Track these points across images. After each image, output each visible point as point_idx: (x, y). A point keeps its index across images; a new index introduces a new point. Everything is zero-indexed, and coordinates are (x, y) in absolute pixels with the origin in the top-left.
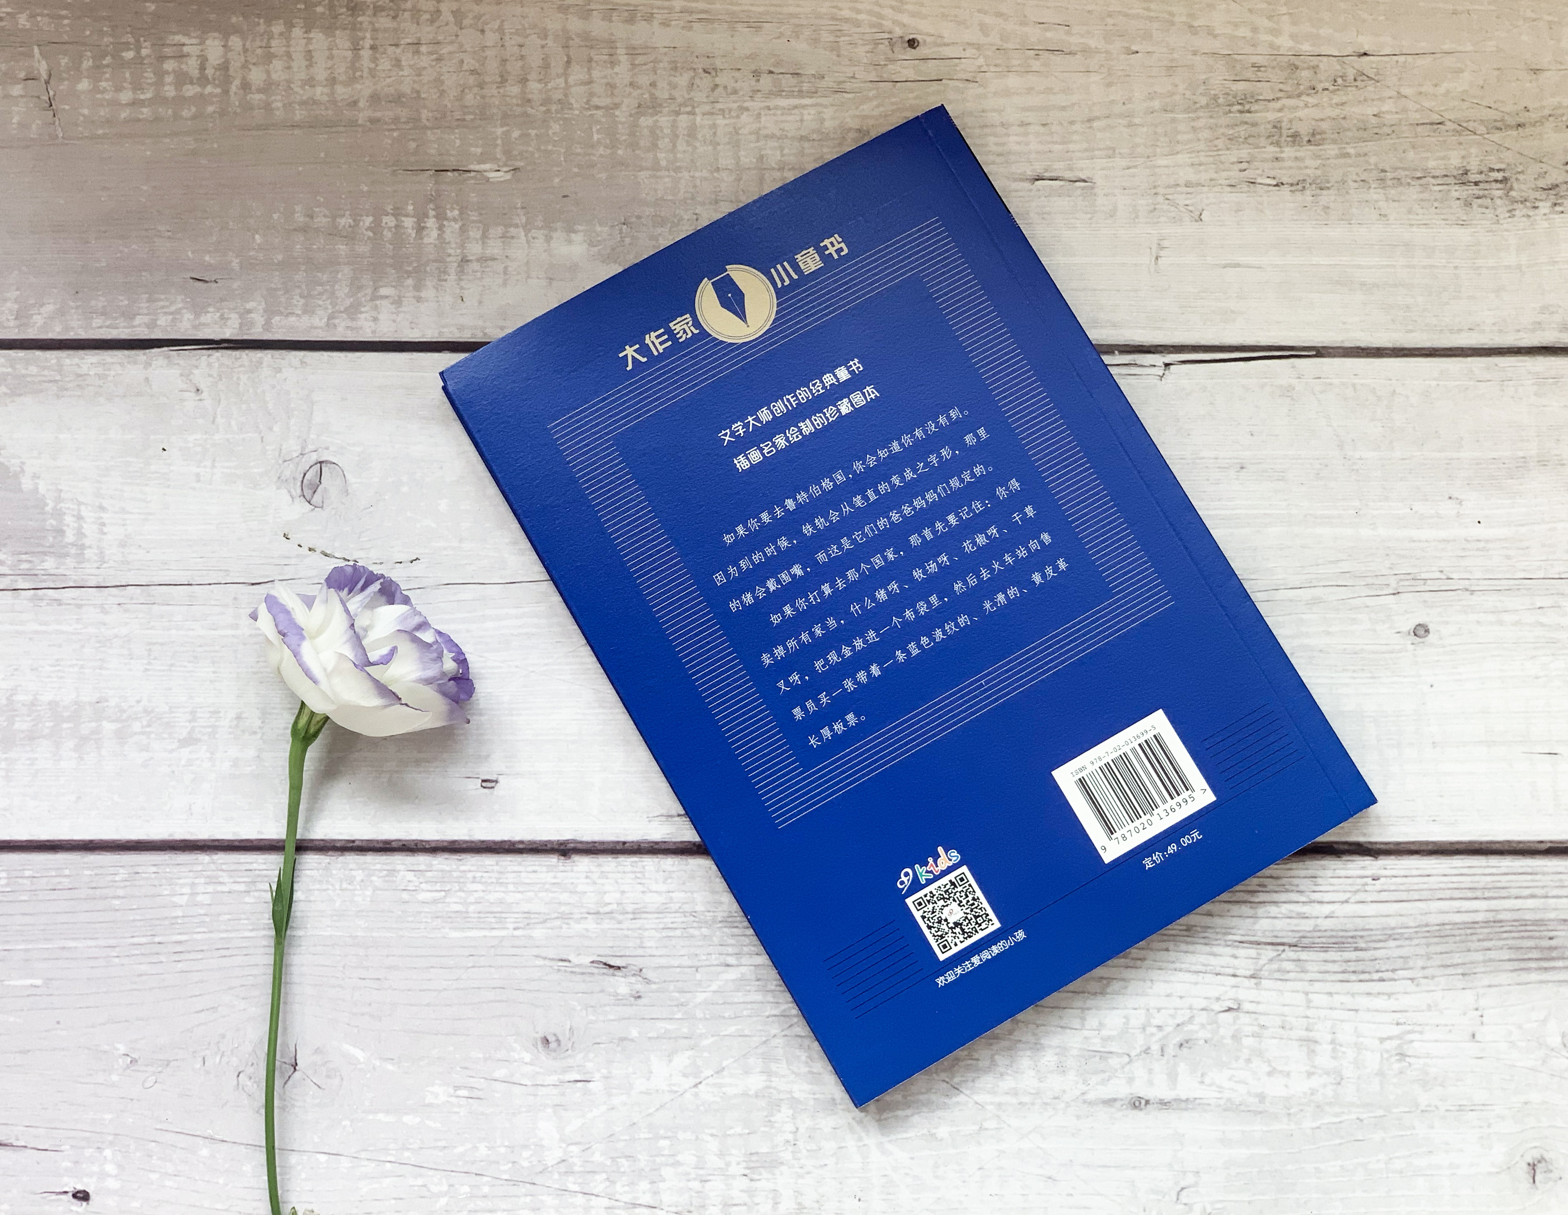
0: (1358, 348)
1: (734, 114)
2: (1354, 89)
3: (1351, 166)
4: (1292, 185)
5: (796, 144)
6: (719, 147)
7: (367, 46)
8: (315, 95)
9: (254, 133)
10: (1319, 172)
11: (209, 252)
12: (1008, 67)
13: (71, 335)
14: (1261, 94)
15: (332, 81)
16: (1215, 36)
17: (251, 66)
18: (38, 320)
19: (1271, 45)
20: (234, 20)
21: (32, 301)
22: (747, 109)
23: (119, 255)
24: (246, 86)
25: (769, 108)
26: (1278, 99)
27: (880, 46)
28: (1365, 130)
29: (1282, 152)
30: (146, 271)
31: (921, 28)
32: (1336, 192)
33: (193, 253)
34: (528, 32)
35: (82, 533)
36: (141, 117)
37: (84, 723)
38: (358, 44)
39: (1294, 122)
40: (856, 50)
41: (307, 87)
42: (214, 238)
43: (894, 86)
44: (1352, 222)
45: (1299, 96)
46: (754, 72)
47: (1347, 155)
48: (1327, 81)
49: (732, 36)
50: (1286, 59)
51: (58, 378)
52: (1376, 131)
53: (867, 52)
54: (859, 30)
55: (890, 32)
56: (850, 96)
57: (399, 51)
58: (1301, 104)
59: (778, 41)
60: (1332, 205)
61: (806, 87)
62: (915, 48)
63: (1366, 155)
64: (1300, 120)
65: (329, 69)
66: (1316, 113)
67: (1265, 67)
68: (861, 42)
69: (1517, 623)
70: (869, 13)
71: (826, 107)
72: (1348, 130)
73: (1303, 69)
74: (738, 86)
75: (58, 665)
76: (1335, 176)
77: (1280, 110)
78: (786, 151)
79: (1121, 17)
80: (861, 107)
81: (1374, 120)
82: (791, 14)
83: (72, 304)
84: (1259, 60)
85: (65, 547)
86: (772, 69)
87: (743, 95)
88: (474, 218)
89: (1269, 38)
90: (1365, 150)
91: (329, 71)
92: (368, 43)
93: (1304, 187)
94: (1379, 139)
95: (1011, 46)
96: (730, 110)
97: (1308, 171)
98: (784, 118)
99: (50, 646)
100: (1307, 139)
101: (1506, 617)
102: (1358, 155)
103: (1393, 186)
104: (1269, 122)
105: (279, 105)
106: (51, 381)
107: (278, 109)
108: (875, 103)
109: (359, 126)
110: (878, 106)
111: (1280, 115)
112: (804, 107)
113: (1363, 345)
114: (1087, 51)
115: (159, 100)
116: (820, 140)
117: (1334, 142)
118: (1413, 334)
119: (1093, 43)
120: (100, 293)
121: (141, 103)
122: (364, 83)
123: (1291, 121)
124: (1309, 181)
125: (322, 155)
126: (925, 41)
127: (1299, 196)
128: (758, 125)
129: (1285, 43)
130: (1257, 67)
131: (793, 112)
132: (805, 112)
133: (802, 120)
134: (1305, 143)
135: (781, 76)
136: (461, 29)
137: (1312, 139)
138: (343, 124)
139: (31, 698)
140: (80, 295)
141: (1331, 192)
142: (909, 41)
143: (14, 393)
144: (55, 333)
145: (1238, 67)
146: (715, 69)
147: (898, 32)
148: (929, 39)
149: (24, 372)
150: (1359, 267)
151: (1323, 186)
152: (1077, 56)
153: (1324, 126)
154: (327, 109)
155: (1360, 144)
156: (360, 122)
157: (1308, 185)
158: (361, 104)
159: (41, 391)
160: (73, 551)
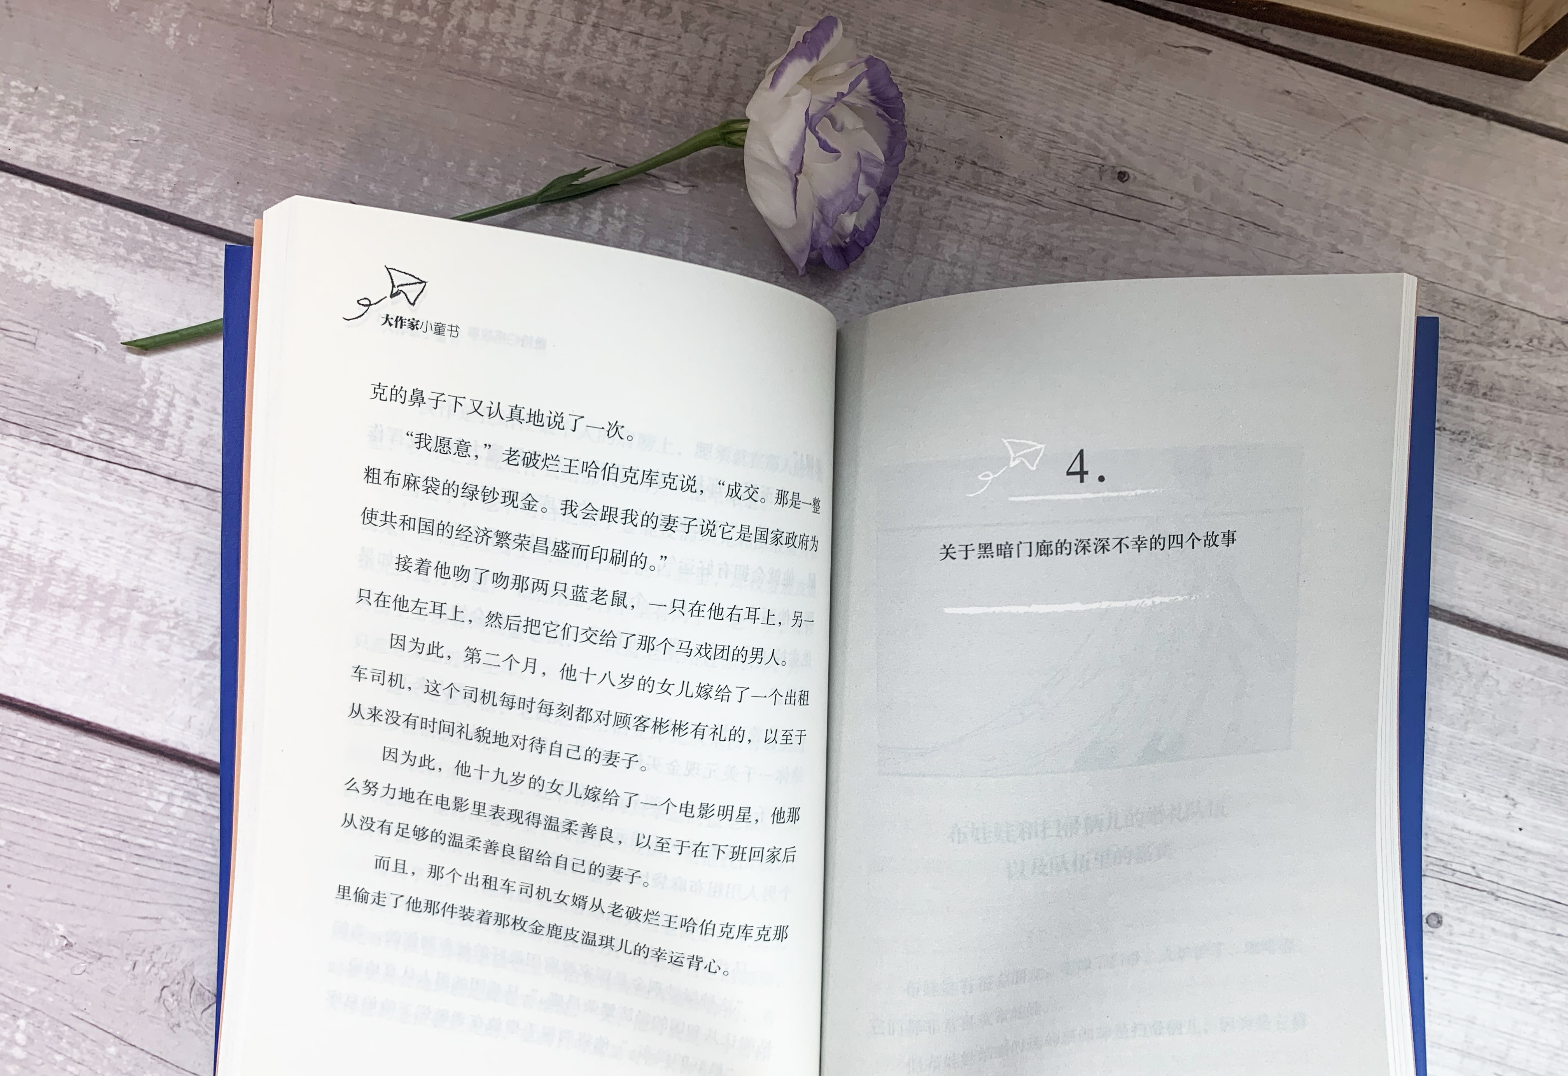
0: (1467, 618)
1: (924, 194)
2: (1546, 354)
3: (1518, 432)
4: (1454, 433)
5: (976, 243)
6: (899, 224)
7: (591, 23)
8: (525, 57)
9: (455, 77)
10: (1485, 428)
11: (375, 181)
12: (1209, 228)
13: (220, 224)
14: (1453, 333)
15: (546, 47)
16: (1425, 260)
17: (473, 10)
18: (193, 199)
19: (1478, 286)
21: (192, 179)
22: (939, 194)
23: (289, 159)
24: (461, 28)
25: (961, 199)
26: (1468, 342)
27: (1090, 169)
28: (1545, 399)
29: (1455, 397)
30: (310, 181)
31: (1137, 164)
32: (1495, 454)
33: (360, 177)
34: (750, 53)
35: (168, 420)
36: (352, 28)
37: (116, 606)
38: (582, 19)
39: (1475, 371)
40: (1065, 167)
41: (519, 47)
42: (384, 169)
43: (1091, 213)
44: (1502, 489)
45: (1490, 345)
46: (959, 158)
47: (1518, 420)
48: (1523, 338)
49: (947, 116)
50: (1489, 304)
51: (194, 261)
52: (1554, 403)
53: (1074, 171)
54: (1074, 147)
55: (1104, 159)
56: (1045, 210)
57: (619, 36)
58: (1489, 354)
59: (991, 134)
60: (1486, 465)
61: (1004, 188)
62: (1123, 182)
63: (1536, 425)
64: (1484, 370)
65: (548, 34)
66: (1500, 367)
67: (1464, 305)
68: (1072, 160)
69: (1532, 943)
70: (1090, 133)
71: (1017, 214)
72: (1529, 394)
73: (1502, 319)
74: (937, 166)
75: (107, 542)
76: (1500, 437)
77: (1466, 354)
78: (964, 247)
79: (1336, 212)
80: (1054, 225)
81: (1557, 393)
82: (1012, 111)
83: (230, 193)
84: (1462, 297)
85: (149, 429)
86: (976, 160)
87: (939, 178)
88: (638, 222)
89: (1481, 278)
90: (1539, 420)
91: (545, 37)
92: (592, 19)
93: (1465, 439)
94: (1555, 414)
95: (1218, 208)
96: (922, 190)
97: (1475, 425)
98: (972, 213)
99: (105, 521)
100: (1482, 391)
101: (1523, 934)
102: (1530, 423)
103: (1554, 466)
104: (1451, 363)
105: (488, 56)
106: (188, 263)
107: (485, 59)
108: (1066, 225)
109: (559, 99)
110: (1068, 229)
111: (1465, 358)
112: (996, 207)
113: (1471, 616)
114: (1291, 235)
115: (375, 16)
116: (1001, 246)
117: (1511, 402)
118: (1525, 621)
119: (1301, 230)
120: (260, 190)
121: (358, 14)
122: (574, 59)
123: (1473, 368)
124: (1472, 434)
125: (513, 117)
126: (1136, 178)
127: (1457, 448)
128: (944, 212)
129: (1493, 287)
130: (1457, 303)
131: (983, 209)
132: (995, 213)
133: (989, 221)
134: (1480, 394)
135: (982, 170)
136: (686, 32)
137: (1489, 393)
138: (543, 92)
139: (73, 566)
140: (240, 187)
141: (1489, 452)
142: (1120, 173)
143: (148, 264)
144: (205, 216)
145: (1438, 298)
146: (920, 144)
147: (1112, 160)
148: (1140, 177)
149: (163, 246)
150: (1494, 536)
151: (1484, 443)
152: (1280, 239)
153: (1506, 383)
154: (532, 73)
155: (1534, 412)
156: (559, 96)
157: (1469, 439)
158: (566, 78)
159: (173, 269)
160: (155, 435)
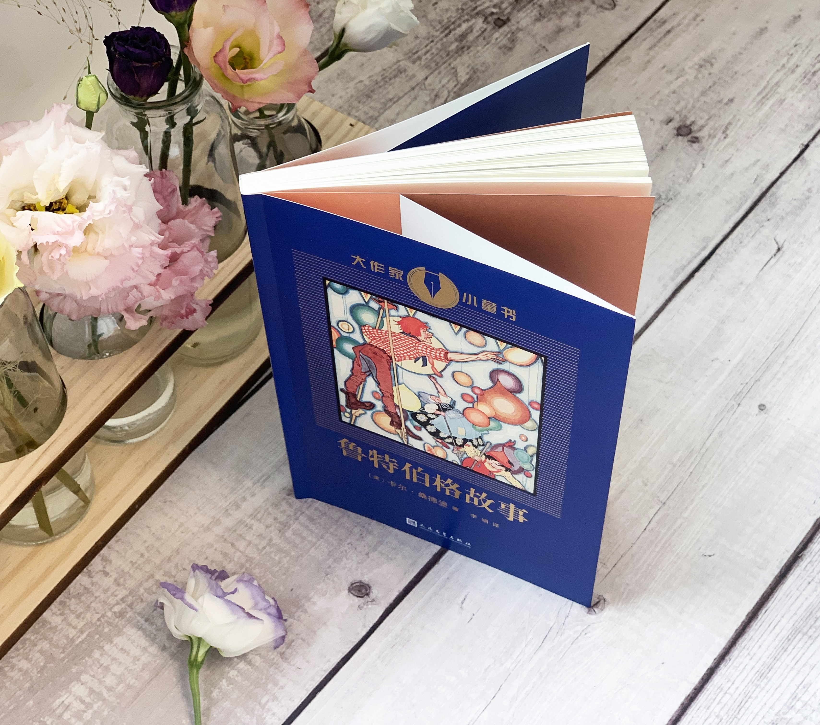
8: (144, 662)
9: (136, 702)
17: (103, 679)
20: (74, 671)
24: (110, 689)
41: (137, 662)
69: (784, 374)
101: (779, 376)
107: (134, 683)
154: (155, 662)
